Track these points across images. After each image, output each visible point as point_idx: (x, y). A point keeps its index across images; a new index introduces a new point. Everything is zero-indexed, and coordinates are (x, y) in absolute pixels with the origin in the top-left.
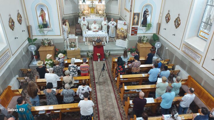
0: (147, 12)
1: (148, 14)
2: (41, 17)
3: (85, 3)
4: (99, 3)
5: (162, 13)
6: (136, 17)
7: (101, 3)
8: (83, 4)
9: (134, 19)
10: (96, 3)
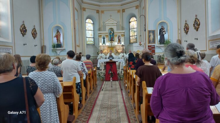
0: (163, 30)
1: (164, 31)
2: (56, 38)
3: (105, 44)
4: (118, 43)
5: (180, 29)
6: (151, 34)
7: (120, 43)
8: (103, 45)
9: (149, 36)
10: (116, 43)
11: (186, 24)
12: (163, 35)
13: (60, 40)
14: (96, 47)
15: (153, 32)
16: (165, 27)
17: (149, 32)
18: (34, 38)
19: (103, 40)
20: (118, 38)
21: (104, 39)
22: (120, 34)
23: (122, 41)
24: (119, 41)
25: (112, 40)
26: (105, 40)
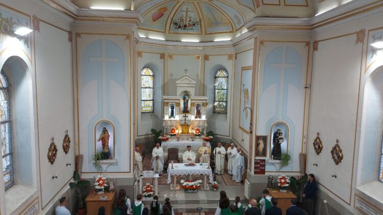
0: (280, 135)
1: (282, 139)
2: (101, 142)
3: (174, 118)
4: (196, 117)
5: (306, 136)
6: (261, 142)
7: (200, 117)
8: (170, 119)
9: (257, 145)
10: (192, 117)
11: (318, 138)
12: (280, 145)
13: (108, 145)
14: (156, 116)
15: (265, 139)
16: (283, 131)
17: (258, 138)
18: (66, 153)
19: (170, 110)
20: (197, 108)
21: (172, 108)
22: (200, 103)
23: (204, 114)
24: (199, 114)
25: (186, 111)
26: (174, 110)
